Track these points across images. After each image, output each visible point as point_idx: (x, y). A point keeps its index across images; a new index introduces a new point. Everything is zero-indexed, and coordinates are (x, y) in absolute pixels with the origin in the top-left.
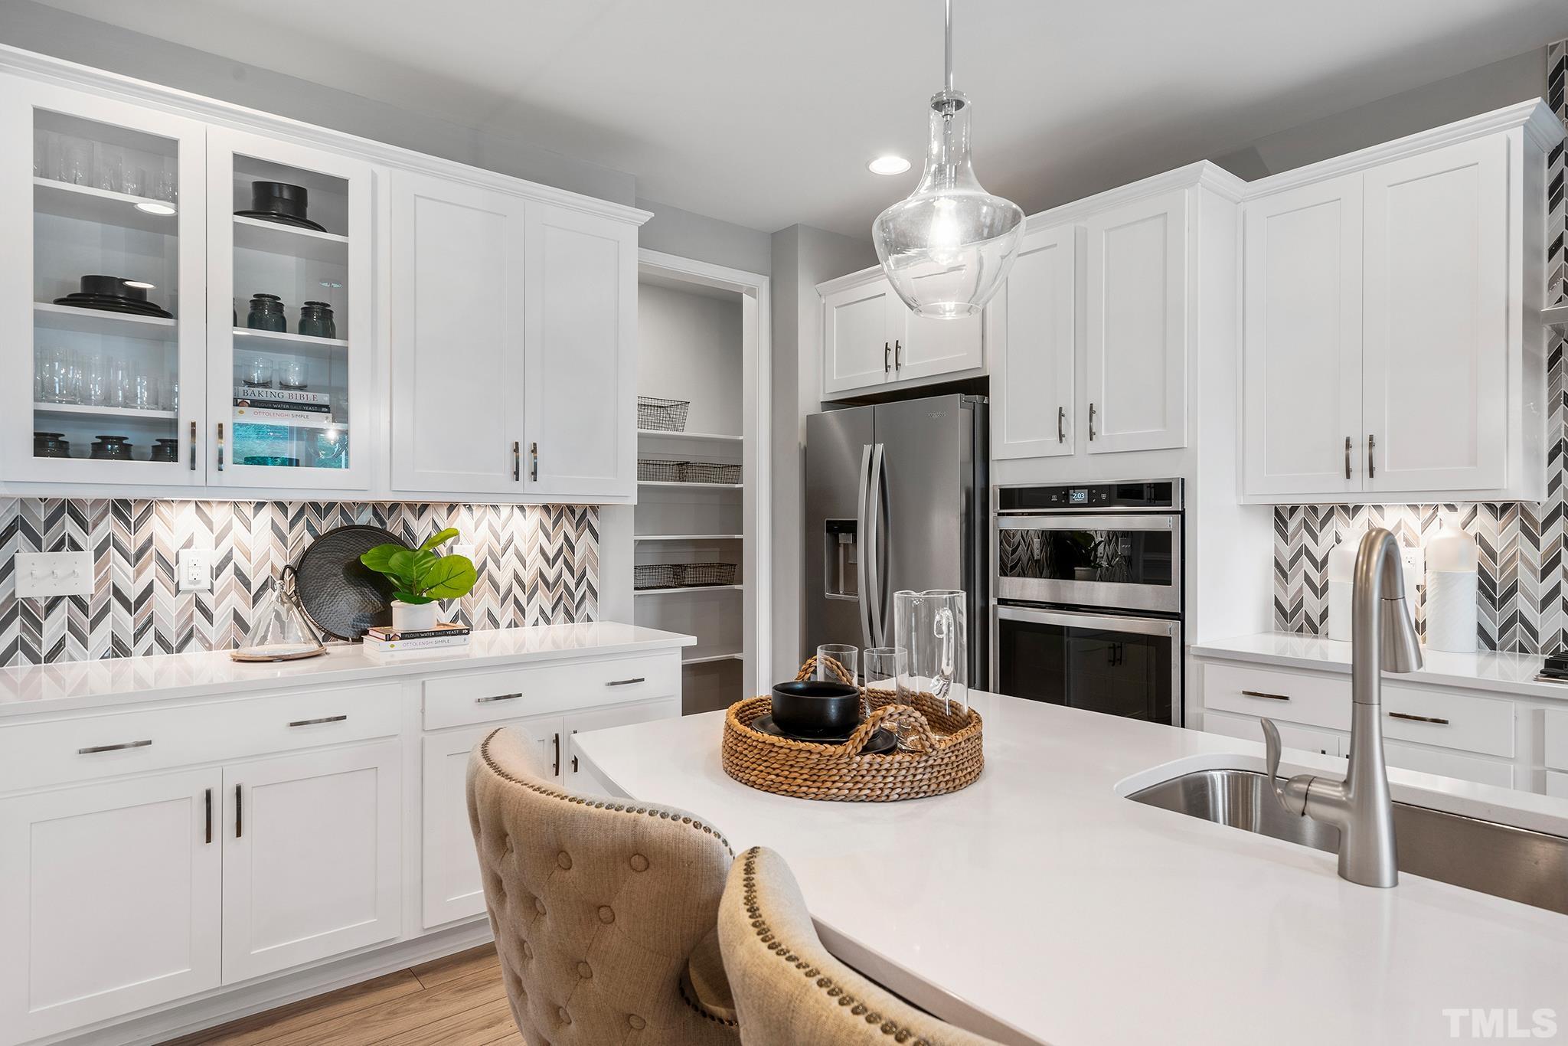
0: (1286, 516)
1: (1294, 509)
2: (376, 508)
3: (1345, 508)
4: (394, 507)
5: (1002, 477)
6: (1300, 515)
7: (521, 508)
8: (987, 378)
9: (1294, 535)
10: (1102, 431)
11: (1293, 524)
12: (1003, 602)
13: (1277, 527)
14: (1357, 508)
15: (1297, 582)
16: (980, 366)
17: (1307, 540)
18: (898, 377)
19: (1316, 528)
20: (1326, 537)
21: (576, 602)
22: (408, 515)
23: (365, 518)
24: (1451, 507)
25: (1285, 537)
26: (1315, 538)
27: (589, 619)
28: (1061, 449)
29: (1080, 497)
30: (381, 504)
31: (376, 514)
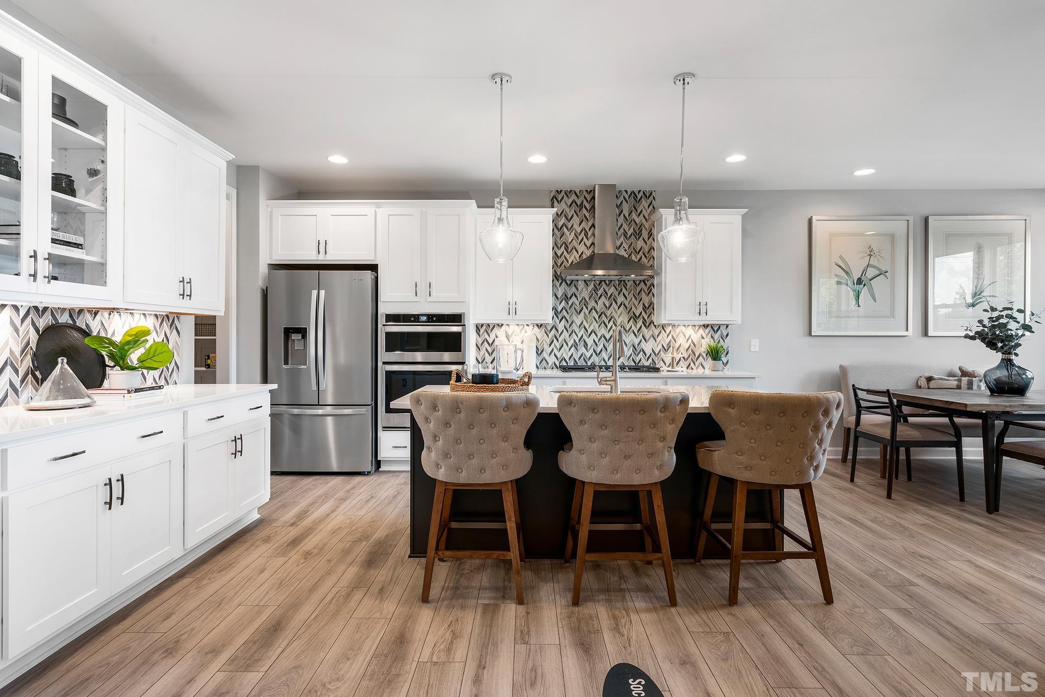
0: (480, 328)
1: (482, 325)
2: (71, 312)
3: (498, 325)
4: (81, 311)
5: (384, 309)
6: (484, 327)
7: (144, 314)
8: (377, 265)
9: (482, 334)
10: (433, 293)
11: (482, 331)
12: (384, 363)
13: (477, 331)
14: (502, 325)
15: (483, 351)
16: (374, 259)
17: (487, 336)
18: (325, 258)
19: (489, 332)
20: (493, 336)
21: (170, 372)
22: (88, 317)
23: (64, 319)
24: (528, 325)
25: (479, 335)
26: (489, 335)
27: (176, 383)
28: (416, 299)
29: (425, 318)
30: (73, 309)
31: (71, 316)
